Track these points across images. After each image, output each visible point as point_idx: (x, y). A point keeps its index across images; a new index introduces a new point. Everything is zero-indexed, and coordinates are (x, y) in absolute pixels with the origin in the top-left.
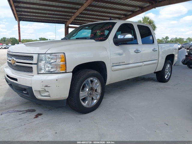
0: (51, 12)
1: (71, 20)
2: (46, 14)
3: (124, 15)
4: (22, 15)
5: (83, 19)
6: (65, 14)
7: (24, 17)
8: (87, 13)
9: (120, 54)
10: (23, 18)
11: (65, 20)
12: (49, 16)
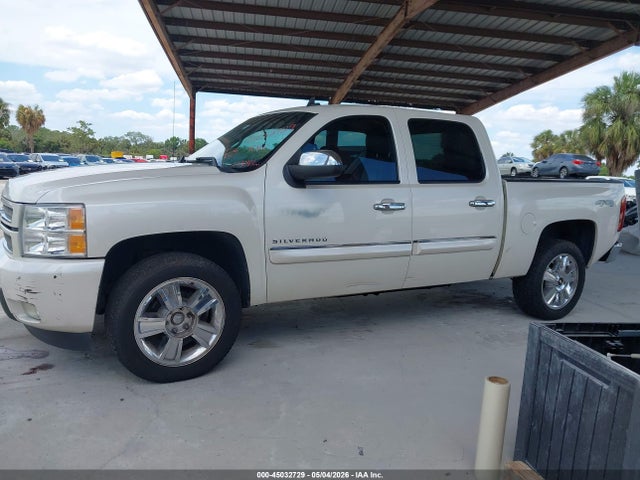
0: (281, 65)
1: (345, 90)
2: (266, 70)
3: (526, 69)
4: (201, 74)
5: (384, 84)
6: (326, 69)
7: (208, 80)
8: (395, 65)
9: (307, 214)
10: (205, 83)
11: (330, 89)
12: (279, 76)
